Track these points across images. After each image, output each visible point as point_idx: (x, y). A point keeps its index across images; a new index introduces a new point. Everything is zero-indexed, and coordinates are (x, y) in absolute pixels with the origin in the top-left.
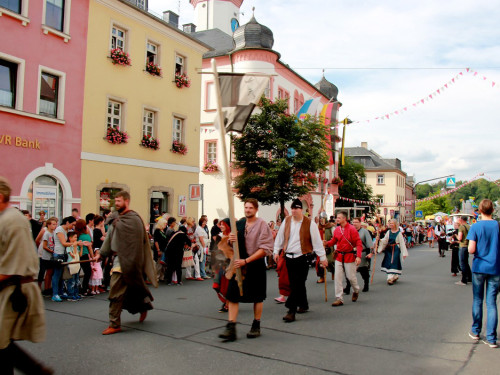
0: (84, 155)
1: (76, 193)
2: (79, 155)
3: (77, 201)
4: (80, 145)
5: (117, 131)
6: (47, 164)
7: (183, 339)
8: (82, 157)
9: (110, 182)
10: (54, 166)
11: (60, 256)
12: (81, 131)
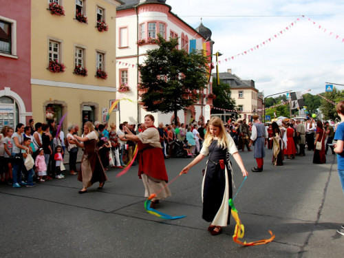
0: (33, 81)
1: (29, 108)
2: (30, 81)
3: (29, 114)
4: (30, 74)
5: (57, 63)
6: (6, 88)
7: (111, 212)
8: (32, 82)
9: (53, 99)
10: (11, 90)
11: (17, 155)
12: (30, 63)
